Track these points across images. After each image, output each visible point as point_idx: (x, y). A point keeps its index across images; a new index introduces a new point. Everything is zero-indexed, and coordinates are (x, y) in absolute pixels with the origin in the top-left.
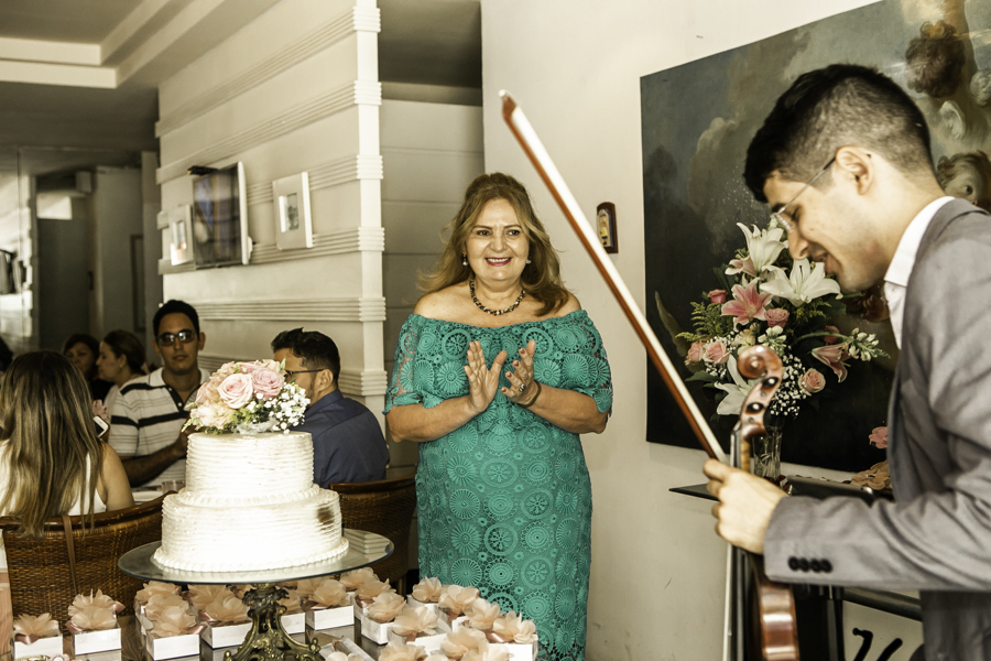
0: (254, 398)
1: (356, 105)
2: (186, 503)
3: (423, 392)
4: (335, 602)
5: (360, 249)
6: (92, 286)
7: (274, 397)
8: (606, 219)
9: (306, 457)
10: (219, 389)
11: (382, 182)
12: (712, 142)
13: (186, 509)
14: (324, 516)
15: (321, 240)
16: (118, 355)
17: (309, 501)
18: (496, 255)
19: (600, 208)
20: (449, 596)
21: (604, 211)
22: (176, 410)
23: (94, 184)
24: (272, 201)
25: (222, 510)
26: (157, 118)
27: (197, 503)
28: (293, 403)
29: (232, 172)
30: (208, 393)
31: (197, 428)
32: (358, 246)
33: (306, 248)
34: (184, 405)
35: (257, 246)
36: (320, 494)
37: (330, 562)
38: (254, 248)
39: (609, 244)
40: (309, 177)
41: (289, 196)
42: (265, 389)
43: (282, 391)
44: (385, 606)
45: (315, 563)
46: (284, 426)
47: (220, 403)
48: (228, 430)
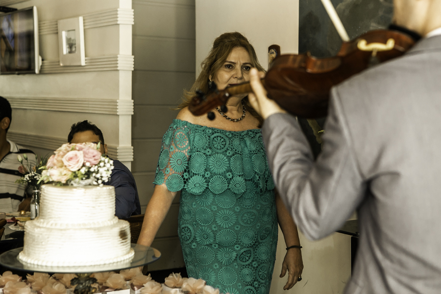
0: (84, 165)
2: (41, 225)
4: (119, 287)
5: (118, 69)
7: (96, 165)
8: (274, 55)
9: (112, 200)
10: (64, 160)
11: (133, 26)
12: (344, 11)
13: (42, 230)
14: (123, 235)
15: (91, 61)
17: (114, 226)
20: (188, 284)
21: (273, 50)
24: (57, 33)
25: (65, 230)
27: (48, 226)
28: (105, 168)
29: (29, 13)
30: (55, 161)
31: (46, 182)
32: (117, 67)
33: (81, 66)
35: (45, 62)
36: (119, 222)
37: (125, 262)
38: (43, 63)
40: (84, 20)
41: (69, 31)
42: (91, 160)
43: (100, 162)
44: (150, 289)
45: (117, 262)
46: (100, 182)
47: (64, 167)
48: (67, 184)
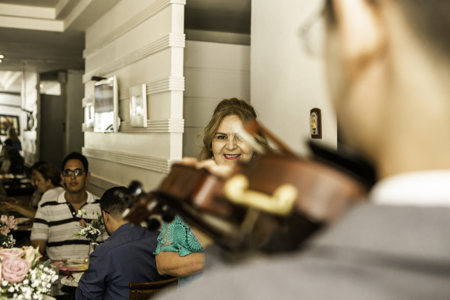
1: (170, 47)
3: (179, 245)
5: (169, 131)
6: (64, 130)
8: (315, 118)
15: (151, 124)
18: (230, 153)
19: (313, 110)
21: (314, 114)
22: (71, 217)
23: (66, 79)
24: (129, 98)
26: (84, 48)
32: (168, 129)
33: (143, 127)
34: (76, 213)
35: (123, 122)
39: (316, 133)
40: (147, 87)
41: (137, 97)
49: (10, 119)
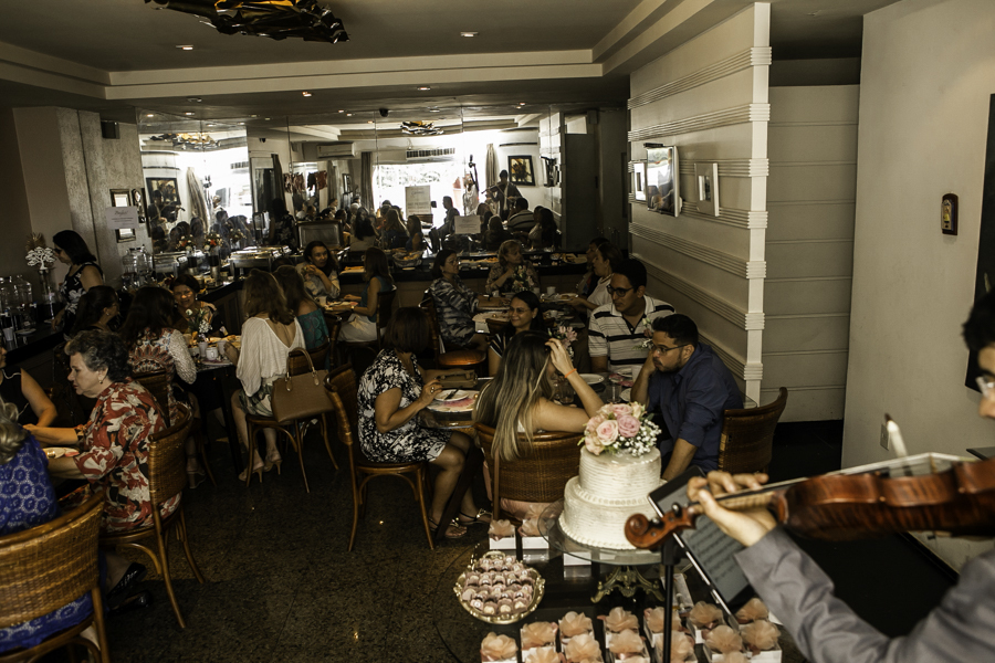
0: (619, 440)
1: (751, 122)
5: (749, 227)
6: (597, 186)
8: (949, 208)
10: (597, 430)
15: (725, 213)
16: (605, 260)
19: (946, 197)
21: (948, 201)
23: (598, 118)
33: (715, 216)
35: (685, 203)
39: (950, 228)
40: (718, 166)
42: (627, 432)
49: (522, 161)
